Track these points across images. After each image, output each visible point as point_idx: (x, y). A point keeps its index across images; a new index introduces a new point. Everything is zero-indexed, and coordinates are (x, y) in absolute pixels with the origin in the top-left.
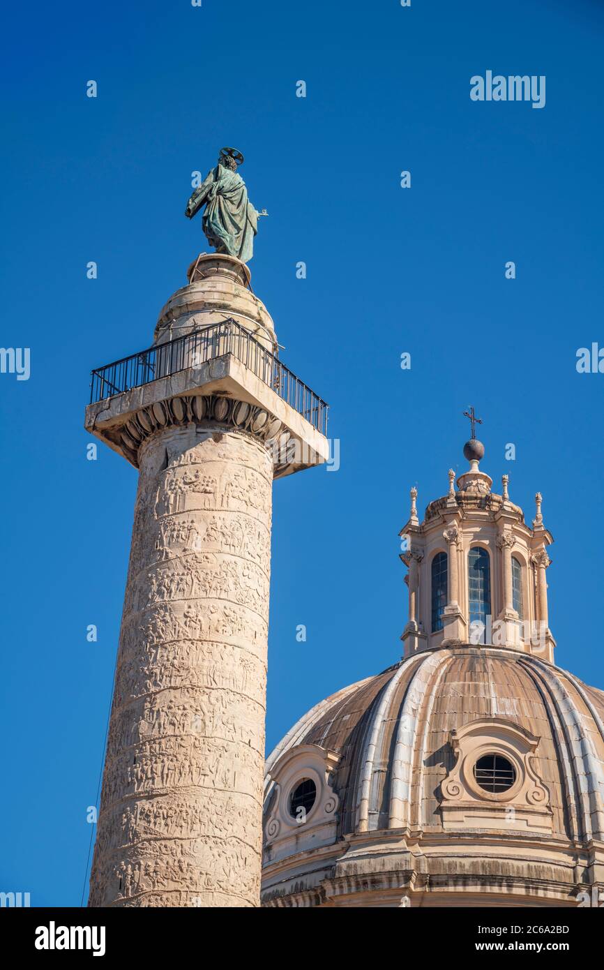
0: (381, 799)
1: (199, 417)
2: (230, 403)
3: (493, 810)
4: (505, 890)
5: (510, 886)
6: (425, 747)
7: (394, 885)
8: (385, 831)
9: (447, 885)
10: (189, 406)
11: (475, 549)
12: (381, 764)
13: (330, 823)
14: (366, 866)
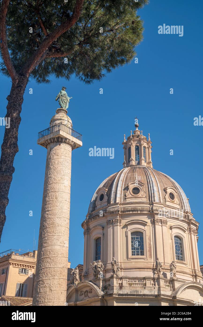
0: (115, 197)
1: (56, 141)
2: (61, 138)
3: (135, 198)
4: (136, 212)
5: (137, 212)
6: (123, 187)
7: (116, 213)
8: (115, 203)
9: (126, 212)
10: (54, 139)
11: (136, 146)
12: (115, 191)
13: (106, 202)
14: (112, 210)
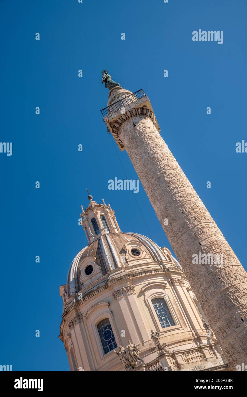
0: (113, 262)
1: (140, 113)
2: (147, 109)
4: (150, 274)
5: (151, 272)
6: (118, 250)
7: (126, 278)
8: (117, 269)
9: (137, 275)
10: (137, 111)
11: (101, 215)
12: (110, 255)
13: (100, 272)
14: (116, 277)
